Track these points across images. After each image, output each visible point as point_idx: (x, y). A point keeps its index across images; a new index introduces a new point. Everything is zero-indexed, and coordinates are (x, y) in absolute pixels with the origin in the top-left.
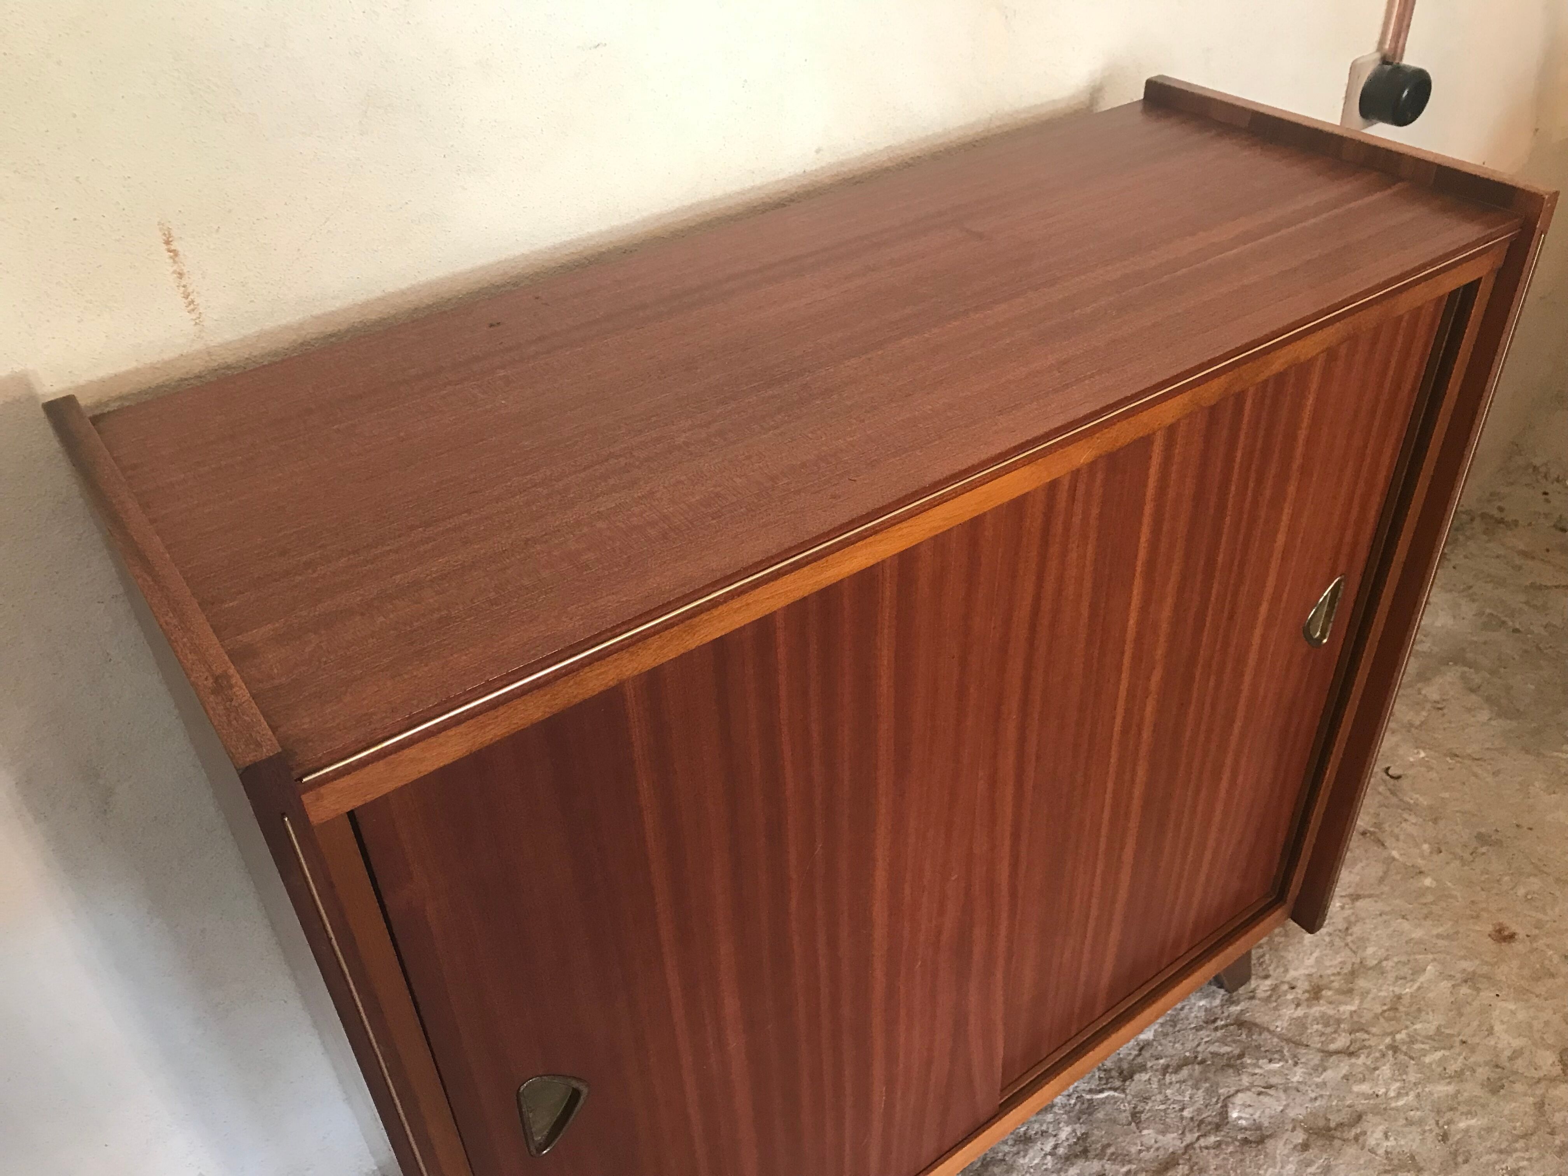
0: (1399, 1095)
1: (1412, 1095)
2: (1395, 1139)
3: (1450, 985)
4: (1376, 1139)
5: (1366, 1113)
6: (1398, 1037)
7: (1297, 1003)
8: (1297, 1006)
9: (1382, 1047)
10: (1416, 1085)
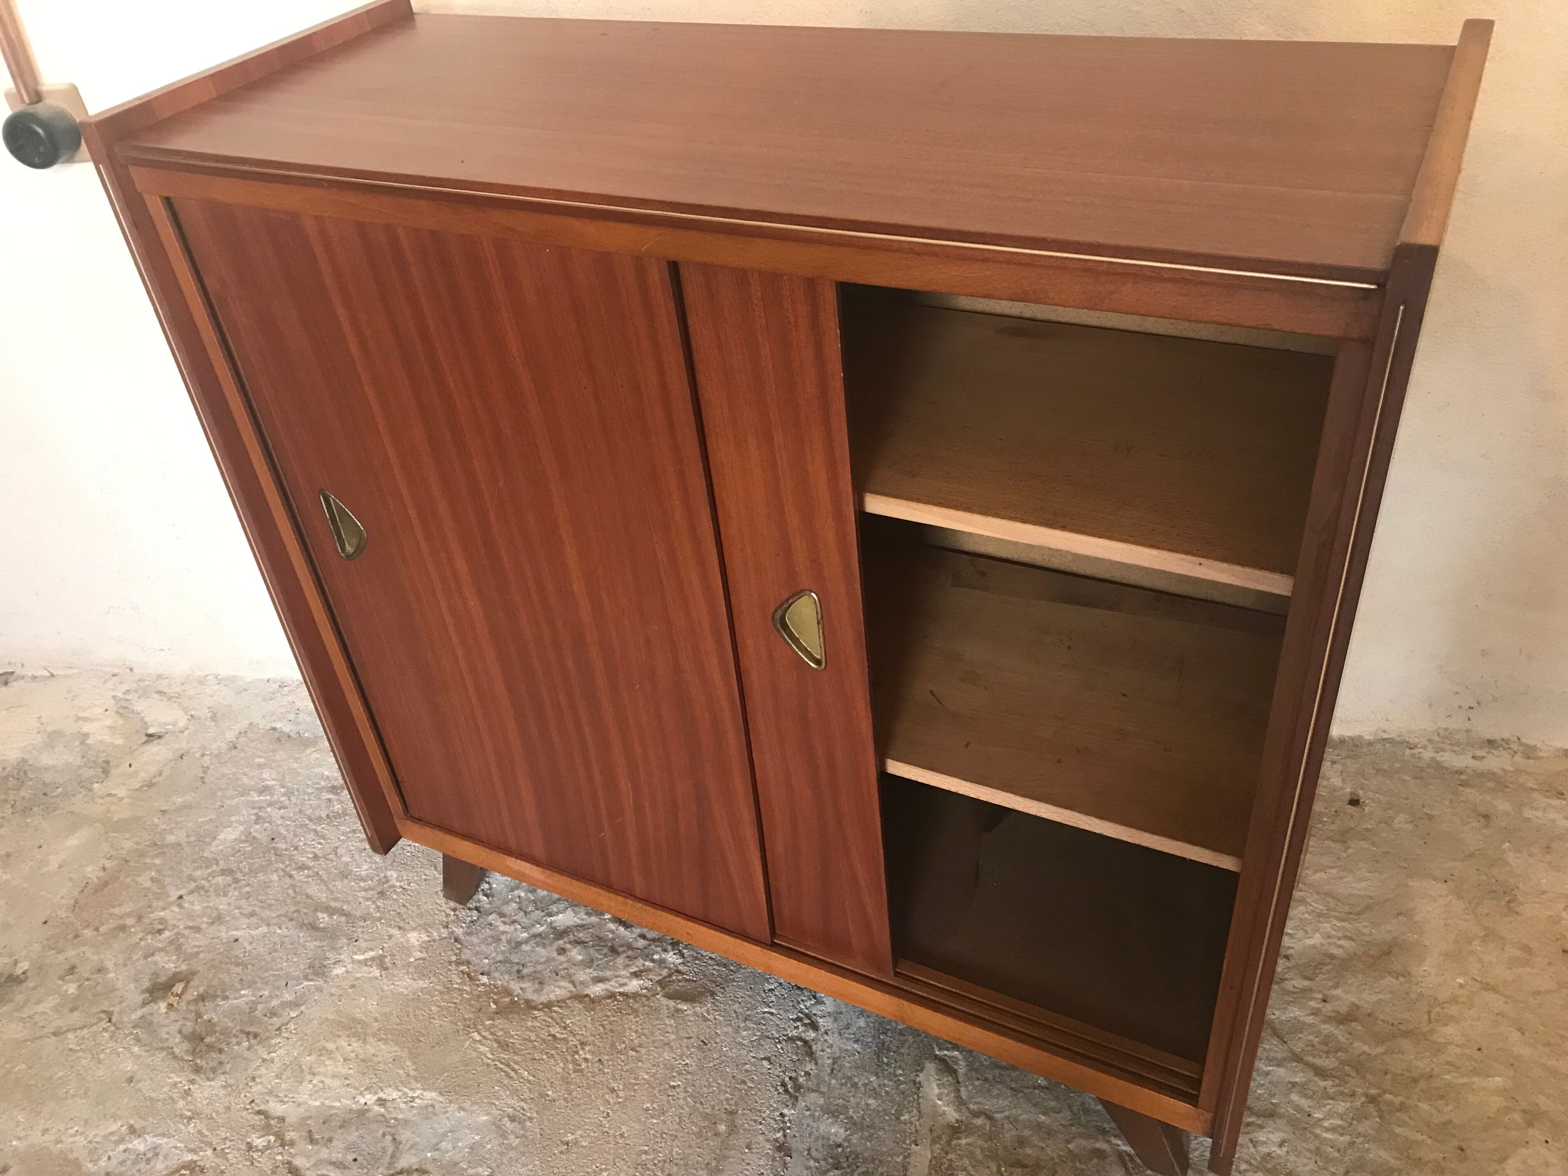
0: (1332, 1129)
1: (1346, 1138)
2: (1288, 1152)
3: (1504, 1104)
4: (1268, 1138)
5: (1281, 1116)
6: (1388, 1097)
7: (1315, 1013)
8: (1313, 1014)
9: (1360, 1091)
10: (1359, 1135)
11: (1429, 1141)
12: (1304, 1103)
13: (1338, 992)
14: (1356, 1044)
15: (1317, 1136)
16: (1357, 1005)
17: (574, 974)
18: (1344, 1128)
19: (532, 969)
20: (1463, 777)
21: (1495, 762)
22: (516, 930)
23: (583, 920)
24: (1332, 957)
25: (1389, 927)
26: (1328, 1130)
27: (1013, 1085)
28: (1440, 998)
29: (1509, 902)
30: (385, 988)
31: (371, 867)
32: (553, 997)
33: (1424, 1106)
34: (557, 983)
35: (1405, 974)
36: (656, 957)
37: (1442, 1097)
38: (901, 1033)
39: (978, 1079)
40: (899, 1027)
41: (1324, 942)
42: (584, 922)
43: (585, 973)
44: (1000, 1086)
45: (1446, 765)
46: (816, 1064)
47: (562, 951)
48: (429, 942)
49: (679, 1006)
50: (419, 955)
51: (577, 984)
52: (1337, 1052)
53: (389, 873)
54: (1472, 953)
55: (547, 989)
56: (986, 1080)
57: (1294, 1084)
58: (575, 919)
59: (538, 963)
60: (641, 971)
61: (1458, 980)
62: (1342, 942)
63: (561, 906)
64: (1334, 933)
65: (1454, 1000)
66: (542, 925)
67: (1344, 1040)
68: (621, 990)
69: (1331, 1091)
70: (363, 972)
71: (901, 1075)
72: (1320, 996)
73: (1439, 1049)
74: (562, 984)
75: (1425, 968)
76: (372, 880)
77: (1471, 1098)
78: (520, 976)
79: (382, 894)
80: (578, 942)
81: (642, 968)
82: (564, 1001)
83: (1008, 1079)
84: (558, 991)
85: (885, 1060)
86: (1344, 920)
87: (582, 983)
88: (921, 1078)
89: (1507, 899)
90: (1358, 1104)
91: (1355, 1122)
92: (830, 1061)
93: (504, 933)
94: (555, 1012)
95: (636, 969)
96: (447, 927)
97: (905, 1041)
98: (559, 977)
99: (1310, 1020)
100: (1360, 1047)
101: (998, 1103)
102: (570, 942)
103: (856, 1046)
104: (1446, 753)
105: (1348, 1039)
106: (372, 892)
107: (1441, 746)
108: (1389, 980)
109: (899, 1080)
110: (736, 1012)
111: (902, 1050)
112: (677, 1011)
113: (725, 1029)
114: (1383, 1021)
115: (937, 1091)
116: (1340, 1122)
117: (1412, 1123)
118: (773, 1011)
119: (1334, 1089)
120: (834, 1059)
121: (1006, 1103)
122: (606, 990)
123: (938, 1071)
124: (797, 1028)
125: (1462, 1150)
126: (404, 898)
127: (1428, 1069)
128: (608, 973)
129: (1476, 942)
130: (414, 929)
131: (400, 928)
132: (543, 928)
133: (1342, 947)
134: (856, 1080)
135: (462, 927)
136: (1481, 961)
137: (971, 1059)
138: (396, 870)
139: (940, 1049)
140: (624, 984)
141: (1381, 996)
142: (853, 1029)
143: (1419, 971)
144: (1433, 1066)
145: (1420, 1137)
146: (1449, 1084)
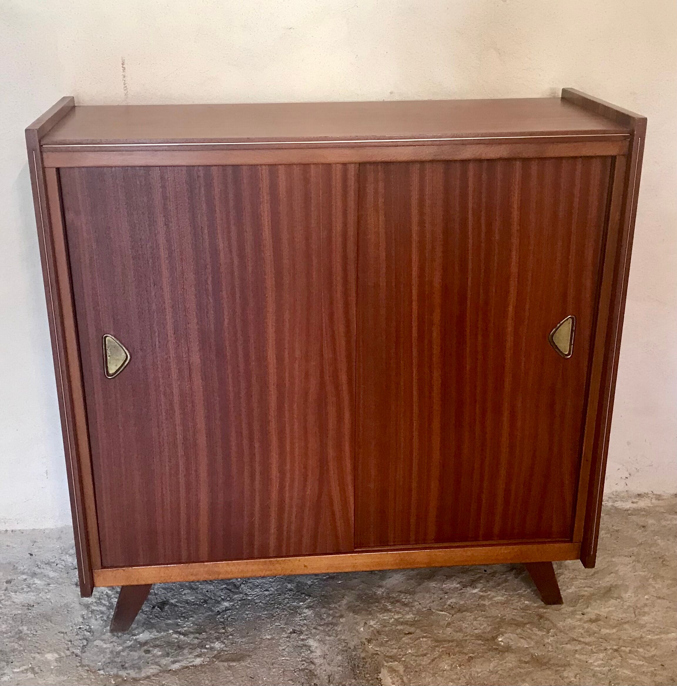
6: (623, 648)
7: (580, 620)
9: (609, 648)
10: (612, 666)
11: (646, 664)
12: (583, 657)
15: (592, 670)
16: (599, 614)
17: (159, 661)
18: (604, 664)
19: (130, 664)
20: (629, 512)
21: (642, 504)
22: (114, 646)
23: (156, 635)
24: (583, 596)
26: (596, 666)
27: (431, 671)
28: (639, 606)
29: (663, 561)
30: (40, 682)
31: (8, 626)
32: (149, 674)
33: (641, 650)
34: (149, 667)
35: (620, 597)
36: (207, 646)
37: (648, 645)
38: (364, 658)
39: (412, 672)
40: (361, 656)
41: (577, 590)
42: (156, 637)
43: (165, 660)
44: (424, 673)
45: (620, 507)
46: (319, 679)
47: (147, 652)
48: (60, 658)
49: (231, 664)
50: (56, 664)
51: (162, 666)
52: (594, 634)
53: (21, 628)
54: (650, 585)
55: (143, 670)
56: (416, 671)
57: (576, 651)
58: (151, 636)
59: (133, 660)
60: (201, 654)
61: (646, 597)
62: (586, 589)
63: (140, 630)
64: (581, 585)
65: (646, 605)
66: (131, 641)
67: (597, 629)
68: (191, 664)
69: (594, 650)
70: (22, 677)
71: (369, 677)
72: (581, 613)
73: (643, 626)
74: (153, 667)
75: (629, 594)
76: (11, 632)
77: (662, 644)
78: (123, 667)
79: (20, 638)
80: (155, 646)
81: (200, 653)
82: (158, 674)
84: (152, 671)
86: (585, 579)
87: (165, 665)
88: (380, 676)
89: (662, 560)
90: (609, 653)
91: (609, 661)
92: (326, 677)
93: (106, 648)
94: (153, 679)
95: (197, 654)
96: (68, 650)
97: (367, 662)
98: (149, 664)
99: (578, 623)
100: (604, 631)
102: (151, 647)
103: (339, 668)
104: (619, 502)
105: (598, 628)
106: (13, 639)
107: (616, 499)
108: (612, 601)
109: (368, 679)
110: (266, 662)
111: (366, 666)
112: (230, 666)
113: (263, 670)
114: (613, 619)
115: (391, 681)
116: (602, 662)
117: (637, 658)
118: (287, 658)
119: (596, 649)
120: (328, 675)
121: (430, 680)
122: (181, 666)
123: (389, 672)
124: (303, 664)
125: (663, 666)
126: (36, 639)
127: (640, 635)
128: (180, 658)
129: (651, 580)
130: (49, 652)
131: (38, 653)
132: (132, 643)
133: (587, 591)
134: (344, 683)
135: (78, 649)
136: (654, 587)
137: (405, 664)
138: (25, 626)
139: (388, 662)
140: (193, 661)
141: (610, 609)
142: (335, 661)
143: (626, 596)
144: (641, 633)
145: (641, 663)
146: (651, 640)
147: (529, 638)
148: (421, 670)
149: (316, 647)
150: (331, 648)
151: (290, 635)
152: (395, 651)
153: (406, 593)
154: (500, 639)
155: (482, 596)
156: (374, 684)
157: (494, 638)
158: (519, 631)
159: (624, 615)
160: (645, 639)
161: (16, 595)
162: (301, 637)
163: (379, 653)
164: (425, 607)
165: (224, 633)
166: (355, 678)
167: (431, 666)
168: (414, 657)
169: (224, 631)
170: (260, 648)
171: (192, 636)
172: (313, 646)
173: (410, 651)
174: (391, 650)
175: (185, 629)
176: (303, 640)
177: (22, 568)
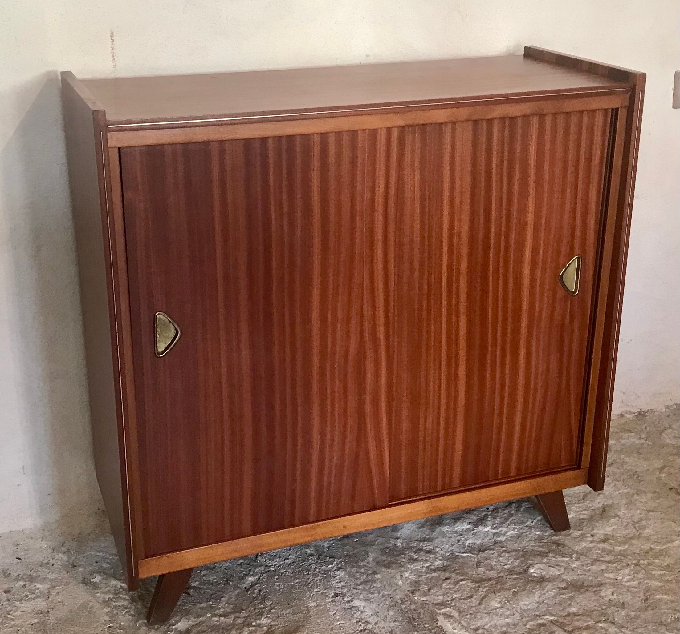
0: (628, 581)
1: (636, 582)
4: (606, 594)
5: (605, 584)
6: (642, 562)
7: (592, 542)
8: (591, 542)
9: (630, 563)
10: (640, 579)
11: (667, 572)
13: (595, 531)
14: (617, 548)
15: (625, 586)
16: (606, 534)
18: (632, 579)
24: (584, 519)
25: (598, 501)
26: (626, 582)
27: (485, 612)
28: (635, 521)
33: (657, 561)
35: (616, 516)
36: (254, 624)
37: (661, 555)
38: (415, 610)
39: (467, 615)
40: (412, 608)
44: (479, 614)
52: (611, 553)
54: (636, 500)
56: (471, 614)
57: (603, 570)
58: (190, 623)
61: (638, 512)
62: (584, 512)
64: (578, 510)
65: (641, 520)
69: (618, 567)
71: (428, 627)
72: (590, 535)
73: (648, 539)
75: (623, 512)
77: (672, 552)
83: (481, 610)
85: (416, 624)
88: (439, 624)
89: (636, 476)
90: (632, 568)
91: (636, 575)
97: (420, 613)
99: (591, 545)
101: (483, 622)
103: (396, 623)
105: (612, 547)
108: (613, 520)
109: (429, 629)
111: (422, 617)
114: (620, 536)
115: (451, 627)
116: (630, 577)
117: (657, 568)
121: (487, 620)
123: (445, 618)
127: (649, 548)
129: (635, 496)
133: (585, 514)
136: (641, 502)
137: (457, 609)
139: (440, 610)
141: (613, 527)
142: (389, 617)
143: (621, 513)
144: (649, 545)
145: (662, 572)
146: (660, 550)
147: (557, 565)
148: (474, 612)
149: (364, 607)
150: (379, 605)
151: (333, 599)
152: (441, 598)
153: (424, 541)
154: (532, 571)
155: (495, 533)
156: (437, 632)
157: (526, 571)
158: (545, 560)
159: (627, 531)
160: (654, 551)
161: (22, 603)
162: (346, 599)
163: (427, 602)
164: (448, 552)
165: (264, 608)
166: (416, 630)
167: (482, 606)
168: (462, 601)
169: (262, 606)
170: (310, 616)
171: (233, 616)
172: (361, 606)
173: (456, 596)
174: (437, 598)
175: (222, 610)
176: (348, 602)
177: (16, 574)
